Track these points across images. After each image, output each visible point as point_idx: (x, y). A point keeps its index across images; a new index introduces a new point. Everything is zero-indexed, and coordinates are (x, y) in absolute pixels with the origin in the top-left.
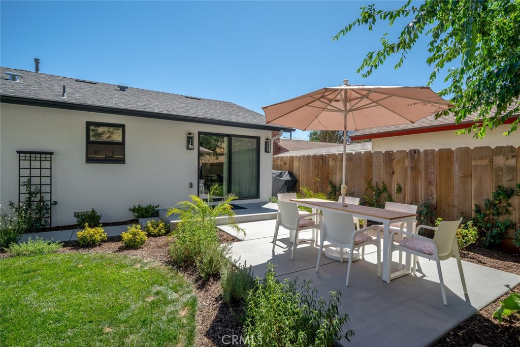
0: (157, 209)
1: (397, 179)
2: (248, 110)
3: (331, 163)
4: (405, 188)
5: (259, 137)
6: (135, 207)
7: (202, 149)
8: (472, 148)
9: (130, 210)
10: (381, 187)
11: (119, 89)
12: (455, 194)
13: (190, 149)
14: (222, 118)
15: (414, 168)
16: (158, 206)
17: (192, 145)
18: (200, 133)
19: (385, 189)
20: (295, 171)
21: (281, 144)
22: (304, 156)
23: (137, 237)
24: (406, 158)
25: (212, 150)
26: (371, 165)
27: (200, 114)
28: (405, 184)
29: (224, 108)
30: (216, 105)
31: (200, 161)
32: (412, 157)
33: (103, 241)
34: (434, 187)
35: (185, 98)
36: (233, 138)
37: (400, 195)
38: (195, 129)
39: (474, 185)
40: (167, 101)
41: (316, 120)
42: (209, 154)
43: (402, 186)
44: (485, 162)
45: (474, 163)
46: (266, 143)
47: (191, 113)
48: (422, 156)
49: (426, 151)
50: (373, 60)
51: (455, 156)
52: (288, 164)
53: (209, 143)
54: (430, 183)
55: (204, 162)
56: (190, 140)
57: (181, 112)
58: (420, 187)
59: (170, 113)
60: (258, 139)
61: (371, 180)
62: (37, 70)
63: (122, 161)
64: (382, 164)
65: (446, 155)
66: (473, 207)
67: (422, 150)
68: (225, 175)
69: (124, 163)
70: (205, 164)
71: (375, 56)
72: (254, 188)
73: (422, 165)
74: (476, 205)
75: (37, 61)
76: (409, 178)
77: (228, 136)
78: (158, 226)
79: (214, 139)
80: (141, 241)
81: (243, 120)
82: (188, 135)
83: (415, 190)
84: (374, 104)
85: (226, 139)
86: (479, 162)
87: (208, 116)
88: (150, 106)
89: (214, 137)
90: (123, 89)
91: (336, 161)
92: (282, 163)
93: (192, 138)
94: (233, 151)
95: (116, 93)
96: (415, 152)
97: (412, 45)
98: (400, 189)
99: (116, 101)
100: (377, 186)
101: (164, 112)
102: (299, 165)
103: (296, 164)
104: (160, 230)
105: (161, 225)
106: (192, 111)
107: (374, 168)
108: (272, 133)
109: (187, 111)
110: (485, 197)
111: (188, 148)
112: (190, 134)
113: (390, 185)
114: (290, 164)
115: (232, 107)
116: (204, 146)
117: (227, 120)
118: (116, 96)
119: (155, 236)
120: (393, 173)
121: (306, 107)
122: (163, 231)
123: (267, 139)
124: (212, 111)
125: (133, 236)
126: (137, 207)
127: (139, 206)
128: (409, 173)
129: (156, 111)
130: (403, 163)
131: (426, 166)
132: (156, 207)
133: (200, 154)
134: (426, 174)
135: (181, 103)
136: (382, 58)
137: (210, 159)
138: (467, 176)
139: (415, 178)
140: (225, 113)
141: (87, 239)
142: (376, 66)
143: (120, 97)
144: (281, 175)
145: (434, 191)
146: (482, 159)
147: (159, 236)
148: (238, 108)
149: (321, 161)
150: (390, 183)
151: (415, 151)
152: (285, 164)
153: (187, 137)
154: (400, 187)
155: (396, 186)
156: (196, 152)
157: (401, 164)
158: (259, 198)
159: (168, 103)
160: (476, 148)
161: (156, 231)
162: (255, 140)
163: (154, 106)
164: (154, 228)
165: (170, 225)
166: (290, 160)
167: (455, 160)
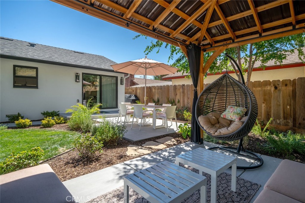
0: (58, 113)
1: (178, 97)
2: (112, 61)
5: (117, 77)
6: (44, 112)
7: (84, 82)
9: (42, 113)
10: (172, 101)
11: (30, 45)
13: (78, 82)
14: (96, 66)
15: (183, 92)
16: (59, 111)
17: (78, 80)
18: (83, 74)
19: (174, 101)
20: (138, 95)
21: (135, 81)
22: (142, 87)
23: (50, 122)
24: (180, 88)
25: (91, 83)
27: (83, 64)
28: (181, 99)
29: (98, 60)
30: (93, 58)
31: (84, 90)
32: (183, 88)
33: (30, 126)
34: (190, 100)
35: (74, 53)
36: (102, 77)
37: (179, 104)
38: (80, 71)
40: (62, 54)
41: (138, 71)
42: (89, 85)
43: (180, 100)
46: (121, 80)
47: (78, 63)
48: (186, 87)
49: (187, 85)
50: (149, 49)
52: (134, 91)
53: (89, 79)
54: (188, 98)
55: (86, 90)
56: (78, 77)
57: (72, 62)
58: (185, 100)
59: (65, 63)
60: (117, 78)
61: (169, 98)
63: (37, 87)
64: (173, 91)
68: (98, 96)
69: (38, 88)
70: (87, 92)
71: (149, 47)
72: (114, 103)
73: (186, 91)
76: (182, 97)
77: (99, 75)
78: (60, 119)
79: (92, 77)
80: (52, 124)
81: (108, 68)
82: (76, 74)
84: (158, 66)
85: (98, 77)
87: (88, 65)
88: (53, 58)
89: (93, 76)
90: (32, 45)
91: (155, 89)
92: (132, 91)
93: (78, 76)
94: (102, 84)
95: (29, 48)
96: (184, 86)
97: (161, 46)
98: (179, 102)
99: (31, 54)
101: (62, 62)
102: (140, 92)
103: (138, 91)
104: (61, 121)
105: (62, 119)
106: (78, 62)
107: (170, 92)
108: (124, 75)
109: (75, 61)
111: (76, 81)
112: (77, 74)
113: (176, 100)
114: (135, 91)
115: (103, 59)
116: (86, 80)
117: (99, 67)
118: (30, 50)
119: (59, 124)
120: (177, 94)
121: (131, 65)
122: (63, 121)
123: (122, 78)
124: (91, 62)
125: (48, 122)
126: (46, 112)
127: (47, 111)
128: (182, 94)
129: (57, 61)
130: (180, 90)
131: (187, 91)
132: (57, 112)
133: (84, 85)
134: (187, 95)
135: (72, 56)
136: (152, 49)
137: (90, 89)
139: (184, 96)
140: (98, 63)
141: (21, 124)
142: (150, 51)
143: (33, 51)
144: (130, 97)
145: (190, 101)
147: (61, 124)
148: (107, 60)
149: (149, 89)
150: (176, 99)
152: (133, 91)
153: (76, 75)
154: (179, 100)
155: (178, 100)
156: (81, 84)
158: (117, 108)
159: (64, 56)
161: (59, 121)
162: (115, 78)
163: (56, 58)
164: (58, 120)
165: (67, 119)
166: (136, 89)
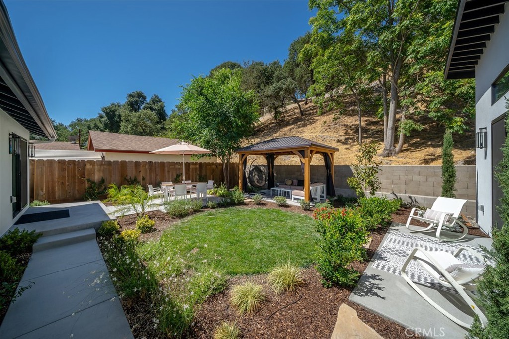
1: (142, 174)
4: (146, 178)
10: (133, 179)
15: (150, 169)
26: (126, 168)
28: (146, 176)
32: (149, 165)
37: (144, 182)
44: (173, 167)
46: (29, 147)
48: (154, 164)
49: (155, 162)
54: (157, 175)
58: (153, 177)
61: (127, 176)
64: (133, 168)
65: (162, 164)
67: (153, 162)
73: (153, 168)
76: (148, 174)
83: (151, 178)
91: (95, 165)
98: (143, 179)
100: (130, 178)
111: (10, 152)
112: (10, 135)
120: (140, 172)
123: (29, 143)
128: (148, 171)
130: (145, 167)
131: (155, 168)
134: (155, 171)
149: (72, 165)
150: (138, 176)
151: (151, 162)
155: (141, 177)
167: (165, 166)
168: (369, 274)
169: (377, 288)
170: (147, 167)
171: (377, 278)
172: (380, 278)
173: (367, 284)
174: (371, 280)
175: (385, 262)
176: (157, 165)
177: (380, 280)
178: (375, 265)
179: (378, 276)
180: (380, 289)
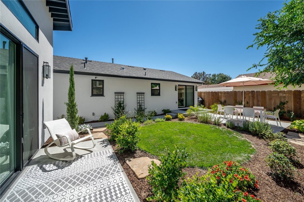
0: (170, 110)
1: (246, 100)
3: (220, 94)
4: (250, 102)
6: (164, 110)
8: (272, 91)
12: (267, 104)
15: (253, 97)
18: (178, 85)
24: (249, 93)
26: (236, 96)
32: (252, 93)
35: (161, 71)
36: (187, 86)
37: (248, 105)
39: (273, 102)
45: (273, 95)
46: (196, 88)
48: (256, 93)
49: (257, 91)
51: (267, 93)
54: (258, 101)
58: (255, 102)
60: (194, 86)
61: (237, 100)
62: (113, 62)
63: (159, 95)
64: (241, 95)
65: (264, 93)
66: (273, 108)
67: (255, 91)
73: (255, 96)
74: (274, 107)
75: (113, 59)
77: (185, 85)
85: (184, 87)
86: (275, 95)
89: (181, 86)
90: (145, 69)
91: (222, 94)
100: (239, 102)
103: (202, 94)
110: (277, 105)
111: (175, 90)
128: (251, 98)
131: (257, 96)
134: (257, 98)
138: (270, 99)
139: (253, 99)
145: (260, 103)
146: (275, 94)
149: (215, 94)
151: (253, 91)
153: (175, 86)
156: (177, 91)
157: (248, 95)
160: (273, 91)
167: (267, 94)
168: (108, 146)
169: (102, 143)
170: (250, 95)
171: (105, 146)
172: (104, 147)
173: (106, 143)
174: (106, 144)
175: (108, 156)
176: (258, 93)
177: (103, 146)
178: (110, 151)
179: (105, 147)
180: (101, 144)
